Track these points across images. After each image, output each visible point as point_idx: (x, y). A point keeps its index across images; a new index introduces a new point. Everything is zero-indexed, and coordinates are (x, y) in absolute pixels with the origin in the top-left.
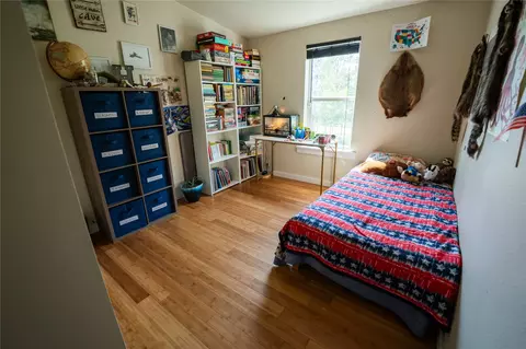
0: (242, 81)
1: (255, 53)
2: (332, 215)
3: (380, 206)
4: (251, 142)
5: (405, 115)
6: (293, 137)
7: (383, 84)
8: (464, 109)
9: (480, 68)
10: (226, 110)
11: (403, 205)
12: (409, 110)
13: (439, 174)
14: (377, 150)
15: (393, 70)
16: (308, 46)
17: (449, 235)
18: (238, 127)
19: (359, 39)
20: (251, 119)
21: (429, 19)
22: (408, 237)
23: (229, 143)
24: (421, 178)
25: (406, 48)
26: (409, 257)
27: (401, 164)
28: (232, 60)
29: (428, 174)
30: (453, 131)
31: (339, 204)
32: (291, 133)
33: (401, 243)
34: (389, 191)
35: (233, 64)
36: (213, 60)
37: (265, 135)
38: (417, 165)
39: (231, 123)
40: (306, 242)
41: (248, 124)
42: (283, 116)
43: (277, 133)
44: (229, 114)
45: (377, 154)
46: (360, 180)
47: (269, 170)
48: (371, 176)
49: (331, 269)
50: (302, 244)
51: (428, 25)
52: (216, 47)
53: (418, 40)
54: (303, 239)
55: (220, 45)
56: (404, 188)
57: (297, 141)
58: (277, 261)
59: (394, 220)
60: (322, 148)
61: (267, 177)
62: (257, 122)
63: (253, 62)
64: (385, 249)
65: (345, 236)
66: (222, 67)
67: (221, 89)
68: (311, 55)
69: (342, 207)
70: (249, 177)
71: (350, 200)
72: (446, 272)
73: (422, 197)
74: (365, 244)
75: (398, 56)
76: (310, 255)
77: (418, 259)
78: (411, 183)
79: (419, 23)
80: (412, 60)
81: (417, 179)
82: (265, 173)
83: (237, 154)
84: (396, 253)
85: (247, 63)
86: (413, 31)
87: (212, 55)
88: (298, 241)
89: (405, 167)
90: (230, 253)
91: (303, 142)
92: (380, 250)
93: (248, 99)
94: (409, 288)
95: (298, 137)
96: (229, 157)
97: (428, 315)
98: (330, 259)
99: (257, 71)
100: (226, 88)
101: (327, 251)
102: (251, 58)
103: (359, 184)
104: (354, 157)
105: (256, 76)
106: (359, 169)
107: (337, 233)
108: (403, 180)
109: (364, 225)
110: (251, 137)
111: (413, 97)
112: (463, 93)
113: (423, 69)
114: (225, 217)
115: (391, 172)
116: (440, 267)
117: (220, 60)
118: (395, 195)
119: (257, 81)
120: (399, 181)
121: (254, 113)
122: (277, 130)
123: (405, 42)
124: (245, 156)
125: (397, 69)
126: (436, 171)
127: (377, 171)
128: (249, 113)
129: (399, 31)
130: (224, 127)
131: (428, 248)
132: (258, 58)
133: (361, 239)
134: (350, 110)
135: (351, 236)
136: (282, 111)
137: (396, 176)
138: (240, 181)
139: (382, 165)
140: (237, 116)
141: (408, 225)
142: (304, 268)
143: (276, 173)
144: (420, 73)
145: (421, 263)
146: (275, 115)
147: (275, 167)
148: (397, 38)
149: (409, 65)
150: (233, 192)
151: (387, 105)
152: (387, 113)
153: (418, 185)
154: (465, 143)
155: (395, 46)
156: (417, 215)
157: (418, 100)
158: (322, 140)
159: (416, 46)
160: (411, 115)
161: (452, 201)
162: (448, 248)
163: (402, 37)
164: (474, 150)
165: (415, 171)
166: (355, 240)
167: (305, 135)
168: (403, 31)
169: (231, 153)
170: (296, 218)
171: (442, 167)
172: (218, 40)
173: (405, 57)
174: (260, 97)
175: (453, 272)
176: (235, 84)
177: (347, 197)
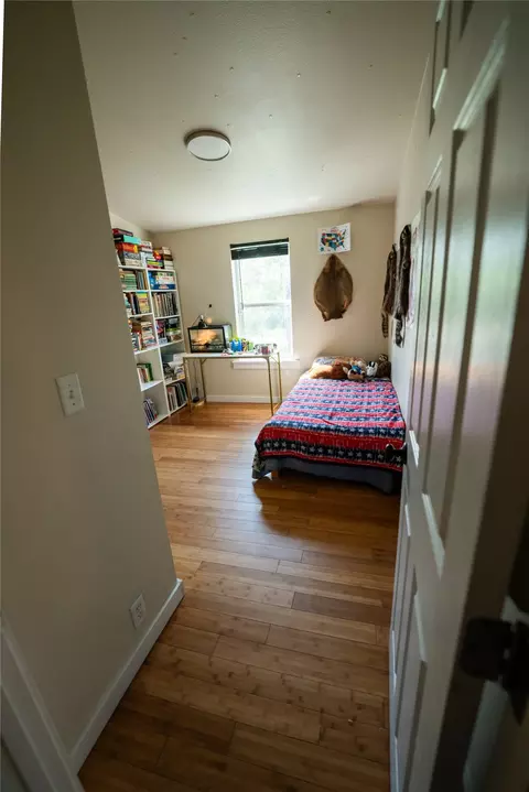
0: (157, 287)
1: (166, 252)
2: (301, 416)
3: (338, 402)
4: (176, 361)
5: (340, 317)
6: (230, 351)
7: (316, 287)
8: (388, 307)
9: (394, 272)
10: (144, 324)
11: (356, 399)
12: (344, 311)
13: (379, 370)
14: (322, 354)
15: (324, 273)
16: (232, 246)
17: (394, 411)
18: (160, 345)
19: (287, 240)
20: (171, 333)
21: (348, 225)
22: (366, 419)
23: (149, 366)
24: (365, 375)
25: (332, 251)
26: (371, 431)
27: (345, 365)
28: (143, 261)
29: (370, 371)
30: (383, 329)
31: (302, 407)
32: (225, 346)
33: (362, 424)
34: (341, 391)
35: (144, 266)
36: (123, 263)
37: (192, 352)
38: (359, 363)
39: (150, 340)
40: (284, 445)
41: (169, 341)
42: (211, 327)
43: (208, 348)
44: (147, 329)
45: (322, 358)
46: (312, 385)
47: (201, 395)
48: (321, 380)
49: (311, 462)
50: (280, 447)
51: (348, 232)
52: (125, 247)
53: (342, 243)
54: (280, 442)
55: (130, 244)
56: (353, 386)
57: (237, 354)
58: (255, 475)
59: (352, 410)
60: (267, 358)
61: (200, 404)
62: (177, 337)
63: (166, 262)
64: (353, 430)
65: (319, 428)
66: (134, 271)
67: (135, 297)
68: (236, 255)
69: (306, 409)
70: (177, 408)
71: (311, 403)
72: (397, 434)
73: (369, 391)
74: (336, 430)
75: (327, 258)
76: (289, 456)
77: (377, 431)
78: (357, 381)
79: (340, 229)
80: (339, 263)
81: (361, 376)
82: (196, 401)
83: (161, 380)
84: (361, 430)
85: (158, 264)
86: (337, 235)
87: (122, 258)
88: (276, 445)
89: (349, 367)
90: (200, 482)
91: (244, 354)
92: (348, 431)
93: (164, 310)
94: (375, 455)
95: (235, 349)
96: (150, 385)
97: (391, 471)
98: (309, 453)
99: (172, 274)
100: (139, 296)
101: (305, 445)
102: (163, 258)
103: (313, 389)
104: (298, 366)
105: (170, 281)
106: (308, 376)
107: (311, 428)
108: (350, 380)
109: (331, 418)
110: (175, 357)
111: (345, 298)
112: (386, 293)
113: (350, 272)
114: (173, 453)
115: (337, 374)
116: (392, 432)
117: (131, 263)
118: (346, 393)
119: (172, 287)
120: (346, 382)
121: (175, 326)
122: (207, 345)
123: (331, 245)
124: (170, 381)
125: (327, 271)
126: (376, 367)
127: (325, 375)
128: (167, 327)
129: (324, 235)
130: (144, 347)
131: (382, 422)
132: (170, 258)
133: (332, 427)
134: (288, 313)
135: (323, 427)
136: (209, 321)
137: (343, 377)
138: (169, 413)
139: (328, 368)
140: (157, 332)
141: (364, 411)
142: (285, 474)
143: (210, 398)
144: (349, 276)
145: (379, 433)
146: (201, 326)
147: (207, 391)
148: (324, 241)
149: (337, 268)
150: (166, 427)
151: (323, 308)
152: (324, 315)
153: (363, 382)
154: (394, 338)
155: (322, 249)
156: (369, 403)
157: (350, 302)
158: (265, 350)
159: (340, 249)
160: (346, 315)
161: (392, 389)
162: (396, 419)
163: (327, 241)
164: (399, 341)
165: (359, 369)
166: (327, 429)
167: (242, 347)
168: (329, 235)
169: (152, 379)
170: (269, 425)
171: (380, 362)
172: (127, 239)
173: (333, 259)
174: (178, 305)
175: (401, 433)
176: (150, 291)
177: (306, 400)
